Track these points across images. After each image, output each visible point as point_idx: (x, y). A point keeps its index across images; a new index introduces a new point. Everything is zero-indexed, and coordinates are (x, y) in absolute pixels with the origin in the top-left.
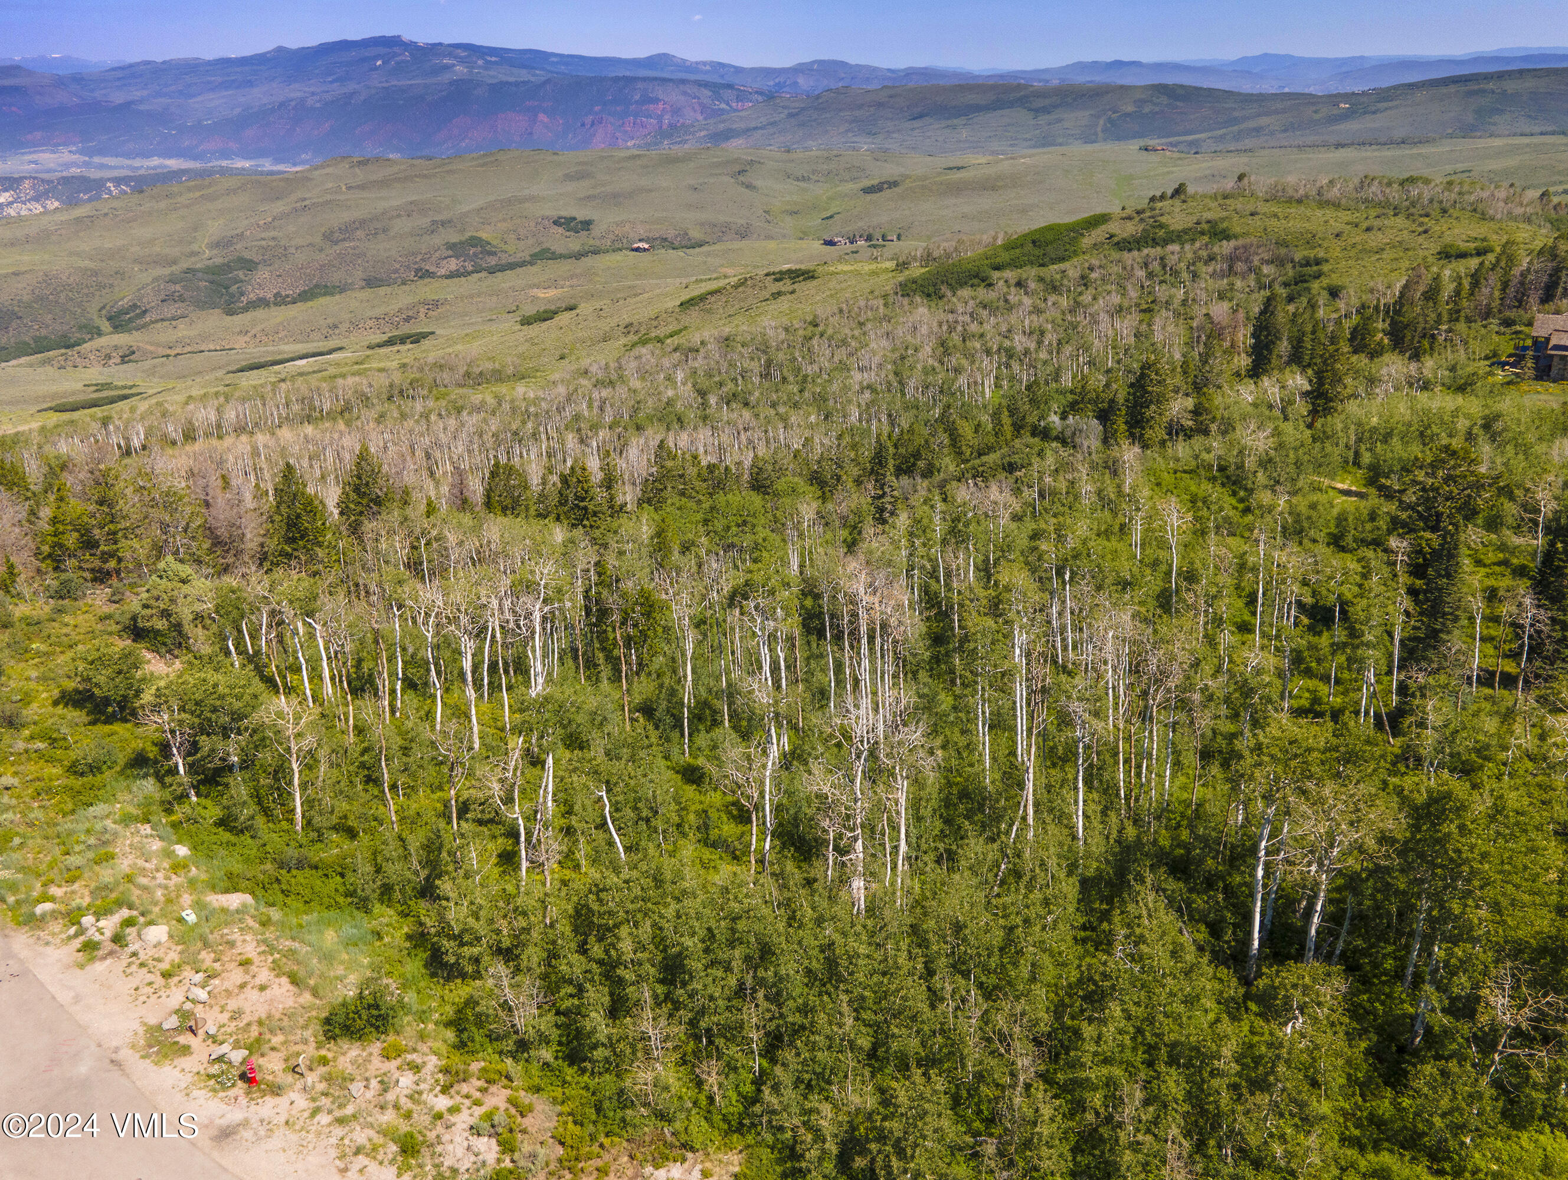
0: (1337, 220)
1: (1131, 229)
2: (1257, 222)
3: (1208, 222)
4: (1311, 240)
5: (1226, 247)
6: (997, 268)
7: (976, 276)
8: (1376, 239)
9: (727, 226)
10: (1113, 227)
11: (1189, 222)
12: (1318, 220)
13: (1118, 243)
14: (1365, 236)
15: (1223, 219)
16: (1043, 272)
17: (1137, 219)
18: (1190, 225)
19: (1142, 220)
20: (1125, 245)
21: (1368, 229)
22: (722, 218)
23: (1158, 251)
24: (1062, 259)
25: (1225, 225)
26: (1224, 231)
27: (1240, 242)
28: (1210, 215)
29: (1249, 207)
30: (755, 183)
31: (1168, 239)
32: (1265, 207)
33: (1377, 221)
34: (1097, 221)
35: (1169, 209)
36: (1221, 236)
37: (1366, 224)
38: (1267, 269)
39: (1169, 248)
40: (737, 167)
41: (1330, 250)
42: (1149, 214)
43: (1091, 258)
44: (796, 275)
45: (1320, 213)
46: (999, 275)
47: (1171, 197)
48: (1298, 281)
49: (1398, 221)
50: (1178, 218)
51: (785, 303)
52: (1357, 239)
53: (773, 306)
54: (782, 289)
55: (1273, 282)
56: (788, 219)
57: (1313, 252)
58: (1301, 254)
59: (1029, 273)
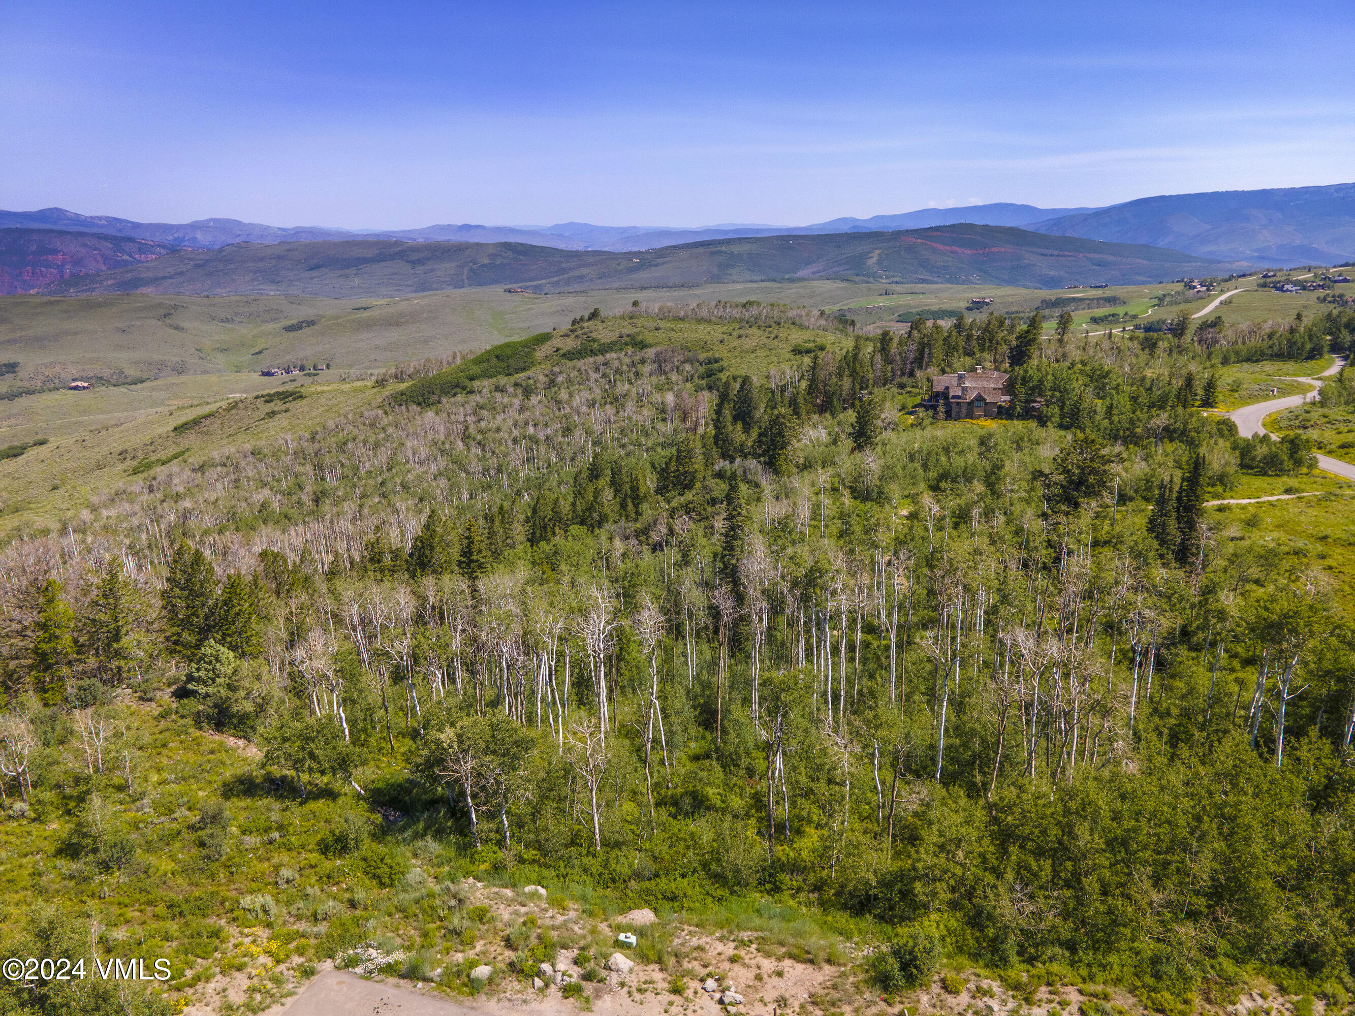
0: (717, 332)
1: (570, 344)
2: (661, 335)
3: (628, 336)
4: (705, 347)
5: (650, 353)
6: (472, 379)
7: (457, 386)
8: (748, 344)
9: (163, 363)
10: (557, 342)
11: (614, 337)
12: (702, 332)
13: (564, 355)
14: (740, 341)
15: (638, 334)
16: (512, 379)
17: (573, 336)
18: (615, 339)
19: (577, 336)
20: (570, 356)
21: (740, 337)
22: (157, 357)
23: (600, 359)
24: (524, 369)
25: (641, 337)
26: (642, 342)
27: (659, 348)
28: (626, 331)
29: (652, 324)
30: (182, 325)
31: (604, 349)
32: (662, 324)
33: (742, 332)
34: (544, 338)
35: (593, 328)
36: (642, 345)
37: (735, 334)
38: (688, 367)
39: (608, 356)
40: (162, 312)
41: (720, 352)
42: (579, 332)
43: (547, 367)
44: (284, 396)
45: (702, 327)
46: (476, 383)
47: (590, 319)
48: (710, 374)
49: (754, 331)
50: (604, 335)
51: (282, 421)
52: (736, 344)
53: (272, 423)
54: (276, 409)
55: (692, 376)
56: (220, 355)
57: (710, 354)
58: (702, 356)
59: (503, 380)
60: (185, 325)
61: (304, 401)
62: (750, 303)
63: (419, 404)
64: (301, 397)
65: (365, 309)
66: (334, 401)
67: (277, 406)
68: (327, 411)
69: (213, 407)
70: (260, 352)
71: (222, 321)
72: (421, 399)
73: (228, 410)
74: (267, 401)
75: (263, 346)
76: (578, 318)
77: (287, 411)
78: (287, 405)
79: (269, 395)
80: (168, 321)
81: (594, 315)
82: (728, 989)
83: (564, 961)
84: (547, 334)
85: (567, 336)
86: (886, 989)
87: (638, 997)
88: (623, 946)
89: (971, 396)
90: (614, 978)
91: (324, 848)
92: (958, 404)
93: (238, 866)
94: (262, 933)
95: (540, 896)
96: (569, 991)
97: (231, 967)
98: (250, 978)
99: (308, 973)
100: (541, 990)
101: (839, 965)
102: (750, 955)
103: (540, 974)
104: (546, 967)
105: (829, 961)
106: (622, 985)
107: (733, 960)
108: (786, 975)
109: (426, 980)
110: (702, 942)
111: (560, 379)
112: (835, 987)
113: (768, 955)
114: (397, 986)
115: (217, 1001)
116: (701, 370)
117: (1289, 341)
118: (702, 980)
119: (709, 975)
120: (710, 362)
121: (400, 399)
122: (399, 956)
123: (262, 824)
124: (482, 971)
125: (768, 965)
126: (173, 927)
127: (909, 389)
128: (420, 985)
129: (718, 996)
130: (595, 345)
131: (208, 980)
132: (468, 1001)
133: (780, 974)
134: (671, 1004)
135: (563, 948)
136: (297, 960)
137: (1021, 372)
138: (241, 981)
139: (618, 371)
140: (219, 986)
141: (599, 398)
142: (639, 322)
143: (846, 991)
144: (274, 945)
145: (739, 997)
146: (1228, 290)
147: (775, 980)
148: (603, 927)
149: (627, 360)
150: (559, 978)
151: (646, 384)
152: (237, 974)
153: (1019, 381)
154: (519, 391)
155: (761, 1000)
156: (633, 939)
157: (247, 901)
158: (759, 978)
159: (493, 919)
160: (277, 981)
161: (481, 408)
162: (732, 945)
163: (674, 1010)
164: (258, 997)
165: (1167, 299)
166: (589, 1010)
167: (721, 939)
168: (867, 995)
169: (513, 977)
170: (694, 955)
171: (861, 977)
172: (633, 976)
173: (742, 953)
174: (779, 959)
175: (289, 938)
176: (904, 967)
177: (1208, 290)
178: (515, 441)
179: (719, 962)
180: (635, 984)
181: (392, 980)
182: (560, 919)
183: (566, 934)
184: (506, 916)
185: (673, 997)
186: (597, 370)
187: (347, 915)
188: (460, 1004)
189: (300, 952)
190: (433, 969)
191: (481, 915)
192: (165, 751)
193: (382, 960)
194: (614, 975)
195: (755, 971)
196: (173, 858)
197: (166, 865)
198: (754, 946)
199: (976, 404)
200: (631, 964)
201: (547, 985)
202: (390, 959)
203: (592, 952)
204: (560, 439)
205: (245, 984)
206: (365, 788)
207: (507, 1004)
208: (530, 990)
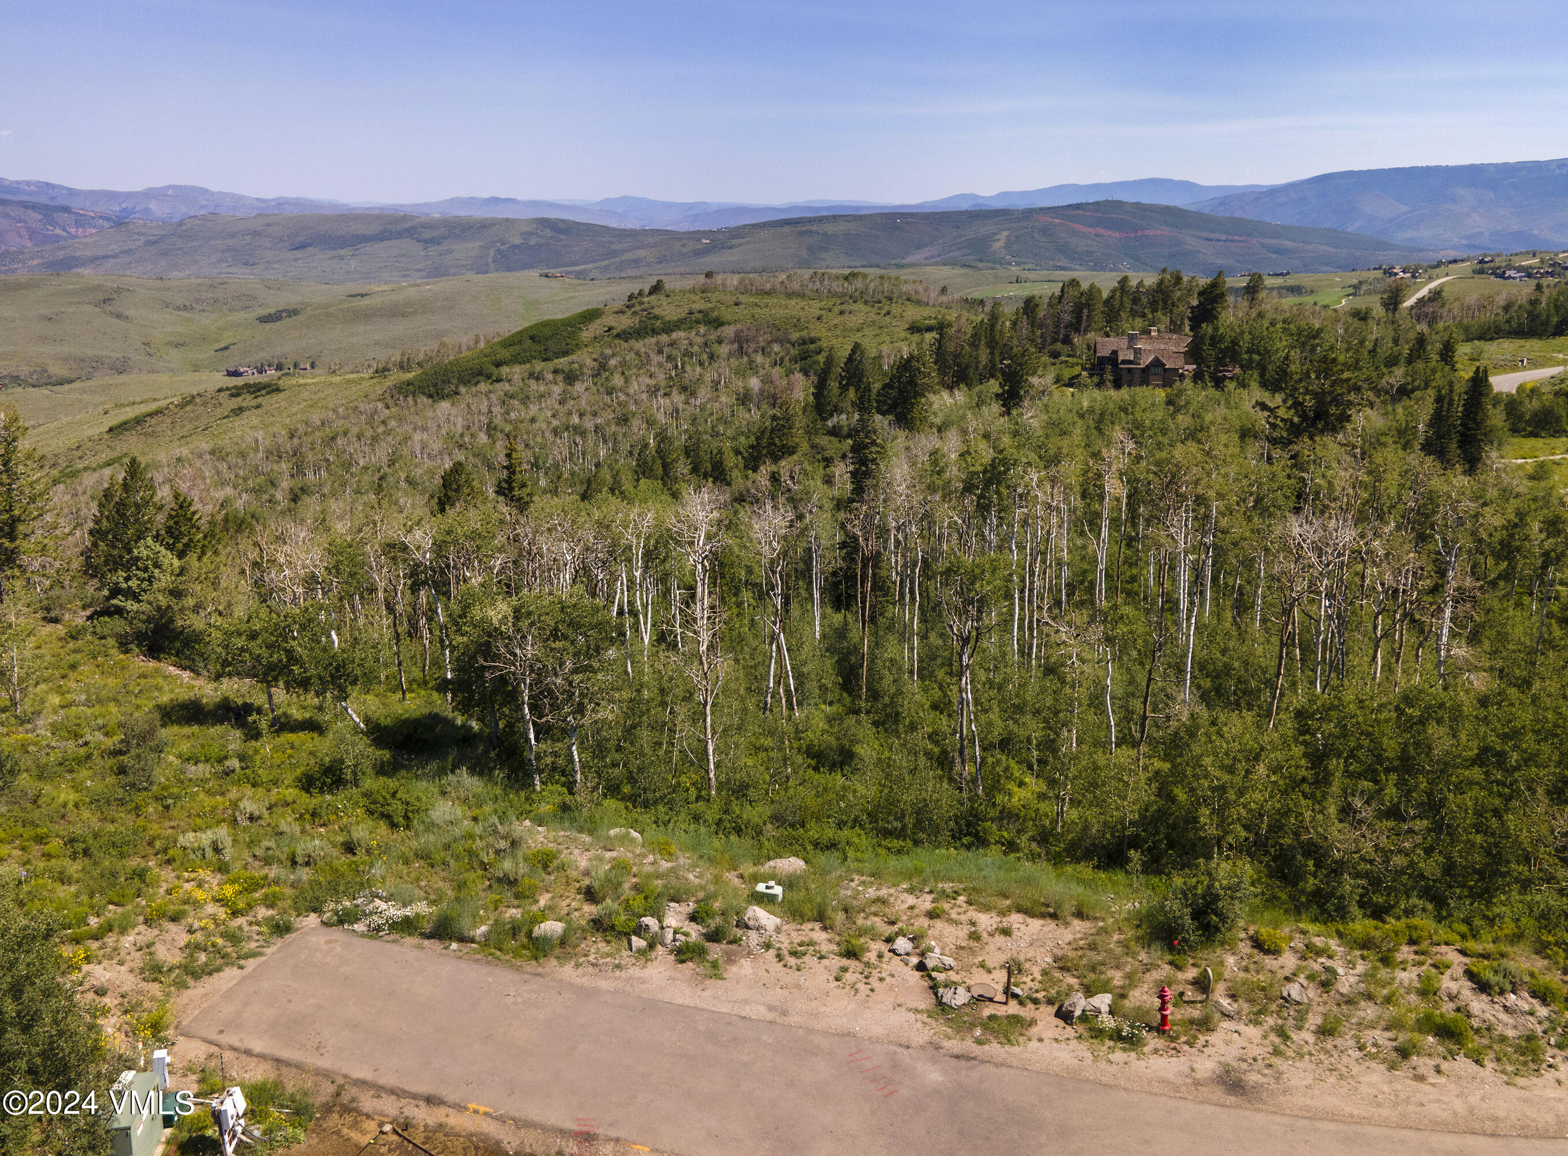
0: (813, 308)
1: (626, 322)
2: (742, 311)
3: (700, 312)
4: (797, 324)
5: (729, 331)
6: (498, 365)
7: (480, 373)
8: (853, 321)
9: (98, 360)
10: (609, 320)
11: (682, 313)
12: (795, 307)
13: (618, 336)
14: (842, 318)
15: (713, 309)
16: (551, 365)
17: (630, 313)
18: (683, 315)
19: (635, 313)
20: (625, 335)
21: (842, 313)
22: (90, 352)
23: (664, 338)
24: (566, 353)
25: (716, 314)
26: (717, 319)
27: (739, 326)
28: (697, 307)
29: (730, 299)
30: (126, 313)
31: (669, 328)
32: (743, 299)
33: (844, 307)
34: (591, 315)
35: (655, 303)
36: (718, 323)
37: (837, 310)
38: (776, 348)
39: (674, 335)
40: (101, 296)
41: (817, 330)
42: (638, 308)
43: (596, 350)
44: (255, 389)
45: (793, 302)
46: (505, 370)
47: (650, 293)
48: (804, 357)
49: (860, 306)
50: (668, 310)
51: (252, 418)
52: (836, 321)
53: (238, 422)
54: (245, 405)
55: (782, 359)
56: (174, 352)
57: (804, 334)
58: (795, 336)
59: (538, 366)
60: (131, 312)
61: (282, 395)
62: (854, 275)
63: (430, 396)
64: (278, 390)
65: (363, 296)
66: (321, 395)
67: (247, 400)
68: (312, 406)
69: (163, 404)
70: (226, 348)
71: (178, 308)
72: (432, 390)
73: (182, 406)
74: (233, 395)
75: (230, 340)
76: (636, 292)
77: (258, 407)
78: (260, 400)
79: (235, 387)
80: (108, 308)
81: (656, 289)
82: (931, 949)
83: (675, 917)
84: (597, 310)
85: (622, 312)
86: (1171, 949)
87: (792, 961)
88: (765, 900)
89: (1146, 360)
90: (753, 937)
91: (307, 783)
92: (1129, 370)
93: (177, 798)
94: (213, 880)
95: (633, 840)
96: (683, 953)
97: (162, 914)
98: (191, 931)
99: (281, 929)
100: (641, 952)
101: (1096, 919)
102: (959, 908)
103: (640, 930)
104: (649, 921)
105: (1080, 915)
106: (768, 946)
107: (932, 915)
108: (1016, 933)
109: (462, 939)
110: (884, 892)
111: (613, 362)
112: (1093, 947)
113: (986, 908)
114: (420, 947)
115: (137, 959)
116: (794, 352)
117: (1530, 313)
118: (889, 940)
119: (901, 933)
120: (804, 343)
121: (406, 389)
122: (421, 908)
123: (215, 751)
124: (551, 927)
125: (986, 921)
126: (74, 868)
127: (1063, 358)
128: (454, 946)
129: (915, 960)
130: (658, 323)
131: (123, 931)
132: (531, 966)
133: (1006, 932)
134: (844, 970)
135: (673, 900)
136: (262, 912)
137: (1210, 330)
138: (177, 934)
139: (688, 354)
140: (141, 940)
141: (663, 384)
142: (714, 297)
143: (1110, 952)
144: (229, 890)
145: (949, 961)
146: (1438, 277)
147: (1000, 939)
148: (731, 877)
149: (699, 340)
150: (669, 936)
151: (724, 368)
152: (172, 926)
153: (1208, 342)
154: (560, 378)
155: (982, 965)
156: (778, 890)
157: (188, 839)
158: (975, 936)
159: (562, 867)
160: (233, 938)
161: (512, 397)
162: (929, 898)
163: (849, 977)
164: (203, 957)
165: (1364, 287)
166: (719, 977)
167: (911, 891)
168: (1143, 956)
169: (599, 936)
170: (873, 909)
171: (1130, 933)
172: (782, 937)
173: (946, 906)
174: (1002, 913)
175: (253, 885)
176: (1198, 915)
177: (1414, 277)
178: (555, 432)
179: (911, 917)
180: (785, 946)
181: (415, 940)
182: (665, 865)
183: (674, 882)
184: (583, 863)
185: (845, 962)
186: (660, 352)
187: (343, 861)
188: (519, 969)
189: (270, 902)
190: (475, 927)
191: (545, 861)
192: (72, 675)
193: (394, 911)
194: (753, 935)
195: (966, 929)
196: (76, 787)
197: (66, 795)
198: (962, 899)
199: (1153, 370)
200: (778, 920)
201: (651, 946)
202: (408, 912)
203: (717, 905)
204: (613, 428)
205: (184, 938)
206: (367, 720)
207: (590, 969)
208: (625, 953)
